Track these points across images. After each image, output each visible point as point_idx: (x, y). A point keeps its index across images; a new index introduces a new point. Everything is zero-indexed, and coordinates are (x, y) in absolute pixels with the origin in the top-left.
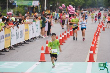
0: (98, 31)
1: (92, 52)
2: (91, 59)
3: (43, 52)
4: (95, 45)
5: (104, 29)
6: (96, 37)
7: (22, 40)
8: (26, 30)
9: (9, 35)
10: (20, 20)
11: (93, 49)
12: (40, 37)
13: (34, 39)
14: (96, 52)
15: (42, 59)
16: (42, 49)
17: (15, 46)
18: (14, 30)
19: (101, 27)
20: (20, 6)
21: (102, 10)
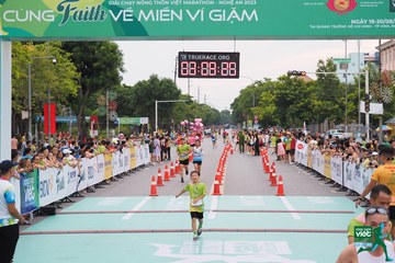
0: (224, 156)
1: (217, 182)
2: (217, 191)
3: (155, 183)
4: (222, 173)
5: (232, 152)
6: (222, 162)
7: (126, 169)
8: (132, 156)
9: (110, 162)
10: (123, 143)
11: (218, 178)
12: (150, 164)
13: (142, 166)
14: (223, 182)
15: (153, 193)
16: (153, 180)
17: (118, 176)
18: (116, 156)
19: (228, 149)
20: (124, 125)
21: (228, 128)
